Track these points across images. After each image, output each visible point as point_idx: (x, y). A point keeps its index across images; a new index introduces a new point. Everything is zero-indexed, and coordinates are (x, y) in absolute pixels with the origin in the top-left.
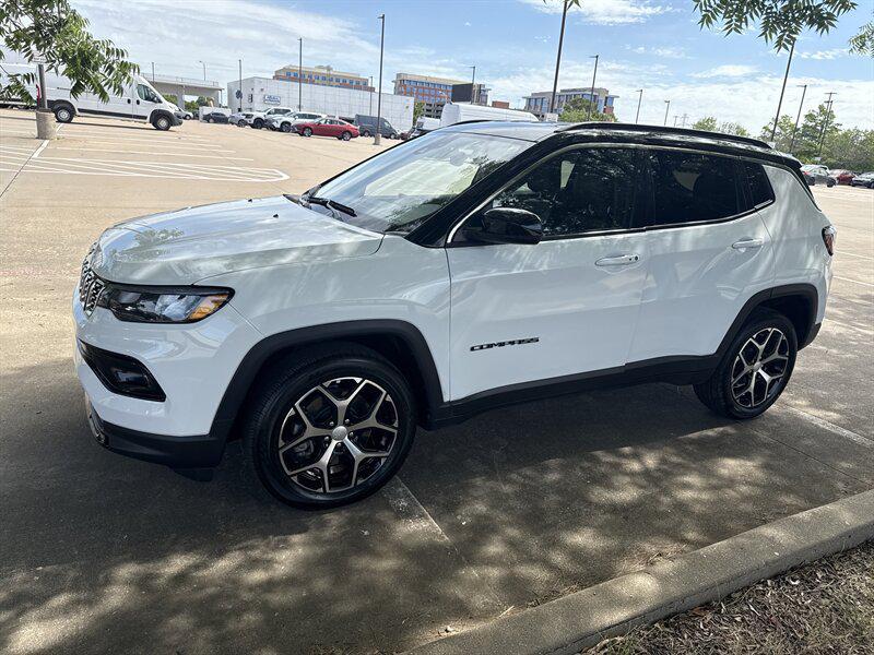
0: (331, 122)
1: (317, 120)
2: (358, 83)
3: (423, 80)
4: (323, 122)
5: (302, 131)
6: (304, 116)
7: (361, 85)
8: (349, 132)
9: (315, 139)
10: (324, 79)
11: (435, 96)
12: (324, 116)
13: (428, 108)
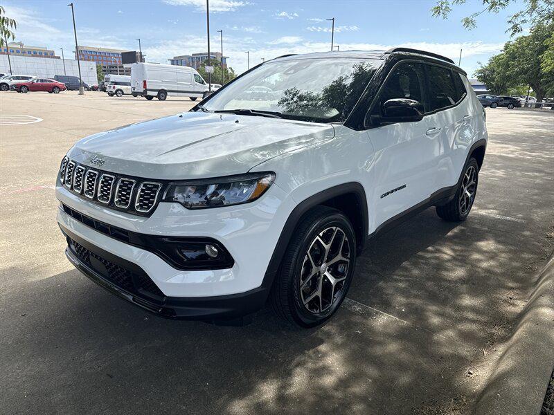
0: (42, 81)
1: (30, 81)
2: (46, 54)
3: (97, 50)
4: (35, 81)
5: (19, 88)
6: (18, 78)
7: (49, 55)
8: (58, 87)
9: (31, 95)
10: (18, 52)
11: (107, 61)
12: (34, 77)
13: (104, 69)
